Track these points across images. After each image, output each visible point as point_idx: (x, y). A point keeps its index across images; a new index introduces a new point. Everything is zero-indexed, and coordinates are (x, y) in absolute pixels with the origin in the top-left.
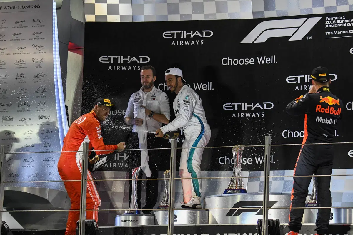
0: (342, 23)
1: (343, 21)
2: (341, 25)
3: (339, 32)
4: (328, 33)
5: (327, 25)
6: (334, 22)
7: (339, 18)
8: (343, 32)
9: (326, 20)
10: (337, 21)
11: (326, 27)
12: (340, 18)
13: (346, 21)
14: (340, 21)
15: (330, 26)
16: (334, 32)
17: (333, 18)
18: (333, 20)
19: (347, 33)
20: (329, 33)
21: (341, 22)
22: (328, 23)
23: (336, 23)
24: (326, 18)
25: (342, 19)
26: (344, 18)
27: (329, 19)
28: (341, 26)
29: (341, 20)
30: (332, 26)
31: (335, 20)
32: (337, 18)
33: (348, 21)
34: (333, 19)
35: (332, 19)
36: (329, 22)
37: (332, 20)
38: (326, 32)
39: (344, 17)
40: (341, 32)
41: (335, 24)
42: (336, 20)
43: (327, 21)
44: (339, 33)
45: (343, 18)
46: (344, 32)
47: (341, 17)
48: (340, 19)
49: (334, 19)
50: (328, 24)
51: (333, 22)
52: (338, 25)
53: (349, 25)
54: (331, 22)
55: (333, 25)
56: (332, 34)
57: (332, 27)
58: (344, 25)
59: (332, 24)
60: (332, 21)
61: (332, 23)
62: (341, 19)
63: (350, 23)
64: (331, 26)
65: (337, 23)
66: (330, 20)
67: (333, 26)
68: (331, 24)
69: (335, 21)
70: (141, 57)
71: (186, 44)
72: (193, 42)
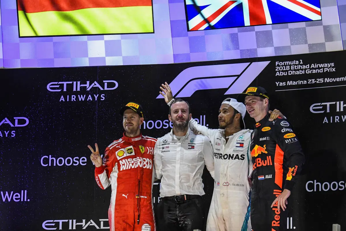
0: (298, 70)
1: (300, 67)
2: (298, 72)
3: (295, 82)
4: (279, 84)
5: (278, 72)
6: (288, 68)
7: (294, 62)
8: (300, 82)
9: (276, 65)
10: (292, 66)
11: (276, 75)
12: (296, 62)
13: (304, 66)
14: (296, 66)
15: (282, 74)
16: (288, 82)
17: (286, 62)
18: (286, 66)
19: (306, 83)
20: (281, 83)
21: (297, 68)
22: (279, 69)
23: (290, 70)
24: (276, 62)
25: (299, 64)
26: (301, 63)
27: (281, 64)
28: (297, 74)
29: (296, 65)
30: (285, 74)
31: (288, 65)
32: (292, 63)
33: (307, 67)
34: (286, 64)
35: (284, 63)
36: (281, 68)
37: (284, 65)
38: (276, 83)
39: (301, 60)
40: (298, 83)
41: (289, 72)
42: (290, 65)
43: (278, 67)
44: (295, 83)
45: (300, 62)
46: (302, 82)
47: (297, 62)
48: (296, 63)
49: (287, 64)
50: (279, 71)
51: (286, 68)
52: (293, 73)
53: (308, 72)
54: (283, 68)
55: (286, 72)
56: (285, 84)
57: (285, 75)
58: (301, 72)
59: (285, 71)
60: (284, 67)
61: (285, 69)
62: (298, 63)
63: (310, 69)
64: (284, 74)
65: (292, 69)
66: (282, 66)
67: (286, 74)
68: (283, 71)
69: (289, 67)
70: (16, 119)
71: (80, 100)
72: (90, 98)
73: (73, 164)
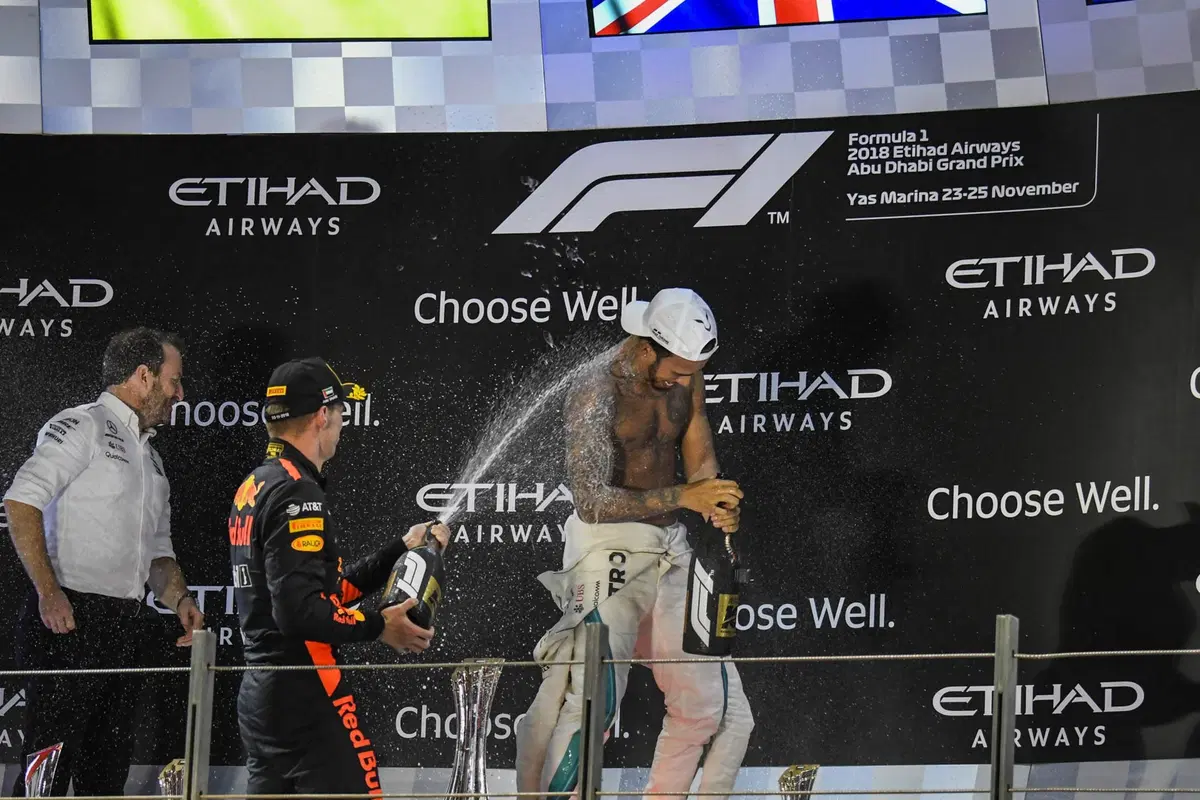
0: (915, 160)
1: (921, 151)
2: (914, 165)
3: (903, 195)
4: (857, 199)
5: (854, 165)
6: (884, 152)
7: (903, 136)
8: (918, 196)
9: (851, 144)
10: (896, 148)
11: (849, 174)
12: (907, 136)
13: (933, 148)
14: (907, 149)
15: (865, 170)
16: (884, 194)
17: (878, 136)
18: (878, 147)
19: (936, 199)
20: (864, 197)
21: (910, 152)
22: (857, 155)
23: (891, 158)
24: (851, 135)
25: (918, 142)
26: (925, 139)
27: (864, 140)
28: (910, 170)
29: (910, 144)
30: (876, 170)
31: (886, 144)
32: (897, 138)
33: (942, 150)
34: (878, 142)
35: (875, 139)
36: (864, 154)
37: (874, 144)
38: (849, 195)
39: (924, 132)
40: (912, 197)
41: (888, 164)
42: (891, 146)
43: (855, 150)
44: (903, 198)
45: (919, 136)
46: (924, 196)
47: (913, 135)
48: (909, 140)
49: (883, 142)
50: (858, 162)
51: (878, 154)
52: (898, 167)
53: (945, 166)
54: (871, 153)
55: (879, 166)
56: (875, 201)
57: (874, 172)
58: (923, 166)
59: (876, 162)
60: (874, 149)
61: (874, 157)
62: (914, 140)
63: (950, 157)
64: (871, 169)
65: (895, 156)
66: (868, 146)
67: (879, 172)
68: (868, 162)
69: (887, 149)
70: (77, 283)
71: (267, 232)
72: (296, 226)
73: (240, 421)
